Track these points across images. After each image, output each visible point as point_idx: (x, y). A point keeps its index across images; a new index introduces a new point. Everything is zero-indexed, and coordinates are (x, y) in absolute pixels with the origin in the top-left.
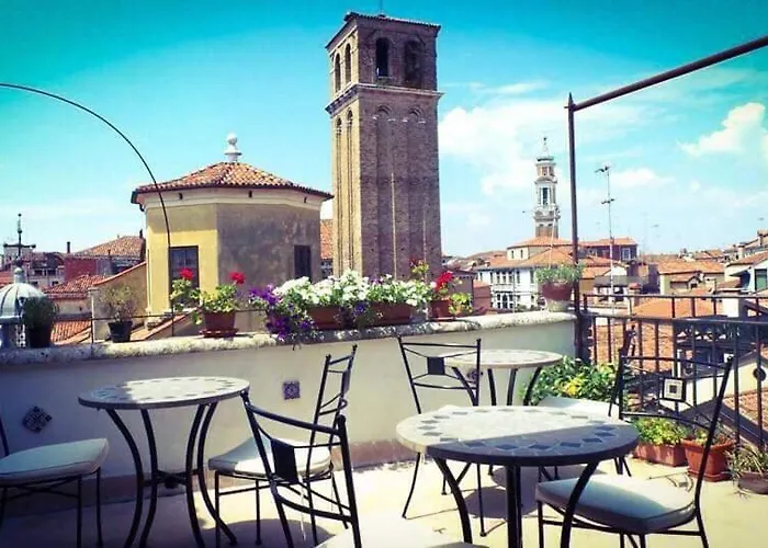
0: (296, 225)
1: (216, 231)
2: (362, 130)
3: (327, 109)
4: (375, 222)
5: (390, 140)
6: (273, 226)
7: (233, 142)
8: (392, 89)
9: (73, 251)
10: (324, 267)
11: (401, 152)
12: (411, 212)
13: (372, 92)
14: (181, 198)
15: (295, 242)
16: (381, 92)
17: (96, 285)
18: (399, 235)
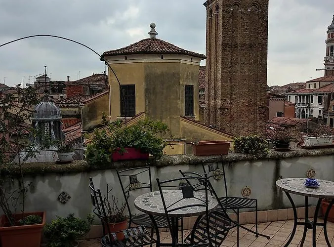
0: (186, 74)
2: (224, 16)
3: (204, 4)
4: (230, 70)
5: (240, 22)
6: (174, 74)
9: (71, 81)
10: (200, 93)
14: (126, 59)
15: (185, 83)
18: (243, 77)
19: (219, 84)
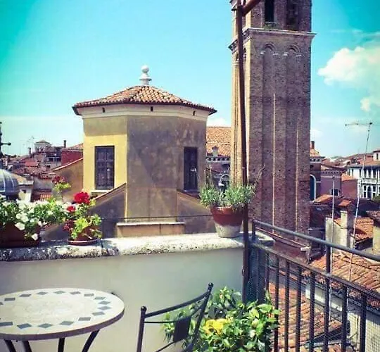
0: (186, 132)
1: (126, 135)
2: (252, 62)
3: (230, 47)
4: (260, 130)
5: (274, 69)
6: (168, 132)
7: (146, 72)
8: (274, 31)
9: (68, 146)
11: (282, 78)
12: (288, 123)
13: (260, 34)
14: (104, 111)
15: (185, 144)
16: (267, 34)
17: (54, 171)
18: (278, 140)
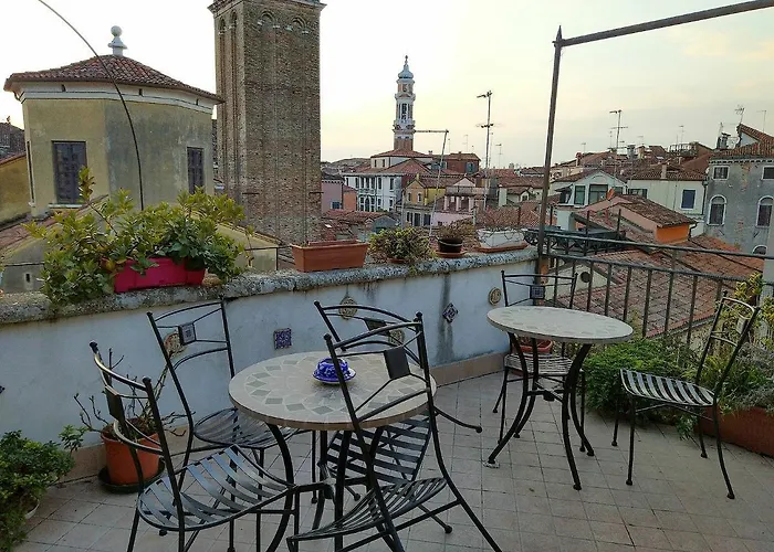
0: (188, 126)
2: (247, 35)
4: (260, 127)
5: (274, 47)
6: (165, 126)
11: (285, 60)
14: (64, 89)
15: (188, 144)
18: (282, 141)
19: (244, 152)
